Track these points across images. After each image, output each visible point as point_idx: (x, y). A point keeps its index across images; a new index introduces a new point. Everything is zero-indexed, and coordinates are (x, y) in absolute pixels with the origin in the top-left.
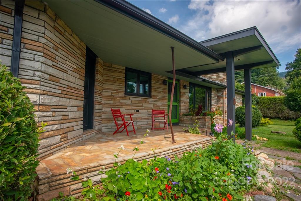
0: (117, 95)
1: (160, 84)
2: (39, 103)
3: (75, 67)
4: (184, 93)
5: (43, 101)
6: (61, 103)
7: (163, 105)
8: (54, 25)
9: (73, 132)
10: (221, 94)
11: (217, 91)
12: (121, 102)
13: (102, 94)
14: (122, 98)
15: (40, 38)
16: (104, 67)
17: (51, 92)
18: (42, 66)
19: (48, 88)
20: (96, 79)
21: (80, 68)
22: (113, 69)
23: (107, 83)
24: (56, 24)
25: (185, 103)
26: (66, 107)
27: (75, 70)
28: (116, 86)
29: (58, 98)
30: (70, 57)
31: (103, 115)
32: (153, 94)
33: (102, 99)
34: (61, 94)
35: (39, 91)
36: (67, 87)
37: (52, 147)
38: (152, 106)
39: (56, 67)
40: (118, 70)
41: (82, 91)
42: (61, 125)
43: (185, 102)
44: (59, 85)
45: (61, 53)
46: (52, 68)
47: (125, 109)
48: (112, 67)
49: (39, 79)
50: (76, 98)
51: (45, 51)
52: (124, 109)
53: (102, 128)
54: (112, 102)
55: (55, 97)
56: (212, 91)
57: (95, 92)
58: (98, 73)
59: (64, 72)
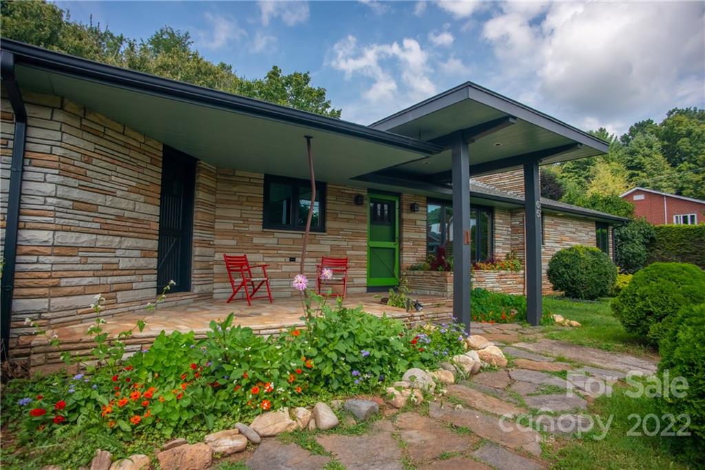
0: (247, 229)
1: (348, 204)
2: (53, 243)
3: (134, 184)
4: (414, 221)
5: (59, 240)
6: (100, 244)
7: (354, 248)
8: (81, 125)
9: (131, 292)
10: (520, 222)
11: (512, 213)
12: (254, 242)
13: (214, 228)
14: (257, 233)
15: (54, 148)
16: (218, 177)
17: (79, 226)
18: (58, 189)
19: (71, 221)
20: (196, 200)
21: (148, 184)
22: (238, 179)
23: (225, 206)
24: (85, 123)
25: (417, 243)
26: (113, 250)
27: (134, 189)
28: (243, 211)
29: (94, 237)
30: (119, 169)
31: (215, 266)
32: (330, 224)
33: (213, 236)
34: (101, 229)
35: (53, 227)
36: (114, 217)
37: (80, 311)
38: (328, 249)
39: (88, 189)
40: (248, 180)
41: (152, 223)
42: (101, 278)
43: (415, 241)
44: (96, 215)
45: (99, 165)
46: (78, 190)
47: (264, 256)
48: (234, 175)
49: (52, 208)
50: (136, 235)
51: (62, 166)
52: (262, 255)
53: (215, 291)
54: (234, 242)
55: (86, 235)
56: (496, 215)
57: (194, 224)
58: (200, 188)
59: (106, 194)
